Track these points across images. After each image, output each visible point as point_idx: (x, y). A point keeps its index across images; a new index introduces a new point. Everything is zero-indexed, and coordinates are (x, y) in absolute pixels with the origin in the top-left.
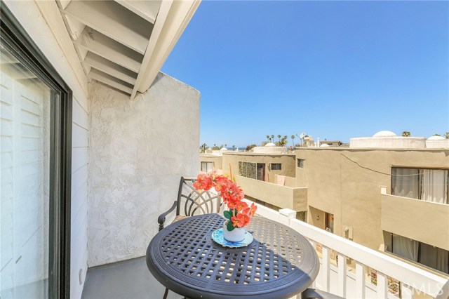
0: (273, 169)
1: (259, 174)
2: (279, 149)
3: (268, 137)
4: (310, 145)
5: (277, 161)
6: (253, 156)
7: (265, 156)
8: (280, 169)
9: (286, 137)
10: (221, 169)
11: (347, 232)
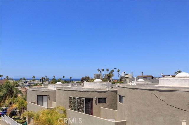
0: (99, 102)
1: (87, 107)
2: (105, 85)
3: (99, 70)
4: (129, 82)
5: (102, 96)
6: (82, 91)
7: (93, 91)
8: (105, 102)
9: (112, 71)
10: (55, 101)
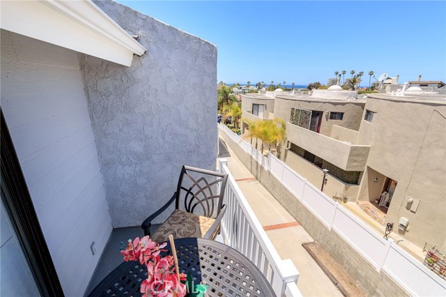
0: (331, 118)
1: (313, 123)
2: (345, 94)
3: (337, 73)
4: (391, 91)
5: (338, 109)
6: (310, 102)
8: (341, 118)
9: (361, 74)
10: (273, 112)
11: (410, 204)
